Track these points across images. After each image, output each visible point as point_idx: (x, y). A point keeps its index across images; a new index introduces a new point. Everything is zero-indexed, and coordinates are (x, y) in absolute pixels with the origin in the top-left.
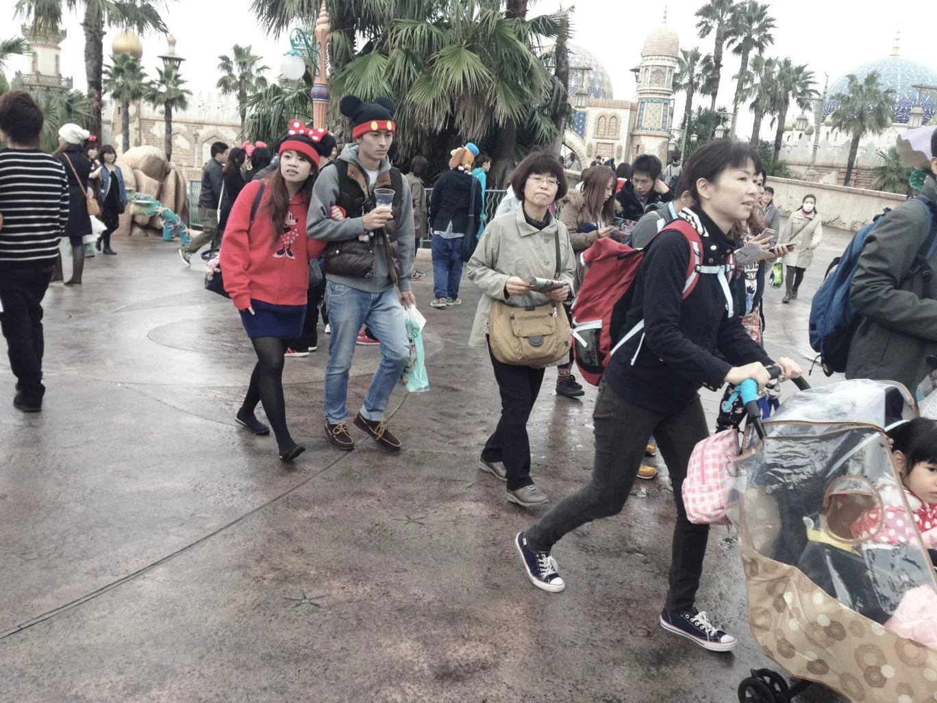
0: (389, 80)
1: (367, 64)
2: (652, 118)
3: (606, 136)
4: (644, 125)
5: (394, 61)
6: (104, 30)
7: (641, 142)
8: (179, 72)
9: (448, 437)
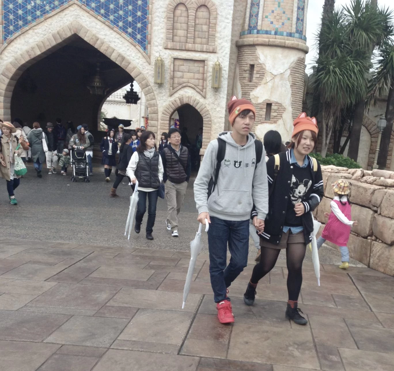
2: (278, 11)
3: (190, 46)
4: (262, 24)
7: (257, 58)
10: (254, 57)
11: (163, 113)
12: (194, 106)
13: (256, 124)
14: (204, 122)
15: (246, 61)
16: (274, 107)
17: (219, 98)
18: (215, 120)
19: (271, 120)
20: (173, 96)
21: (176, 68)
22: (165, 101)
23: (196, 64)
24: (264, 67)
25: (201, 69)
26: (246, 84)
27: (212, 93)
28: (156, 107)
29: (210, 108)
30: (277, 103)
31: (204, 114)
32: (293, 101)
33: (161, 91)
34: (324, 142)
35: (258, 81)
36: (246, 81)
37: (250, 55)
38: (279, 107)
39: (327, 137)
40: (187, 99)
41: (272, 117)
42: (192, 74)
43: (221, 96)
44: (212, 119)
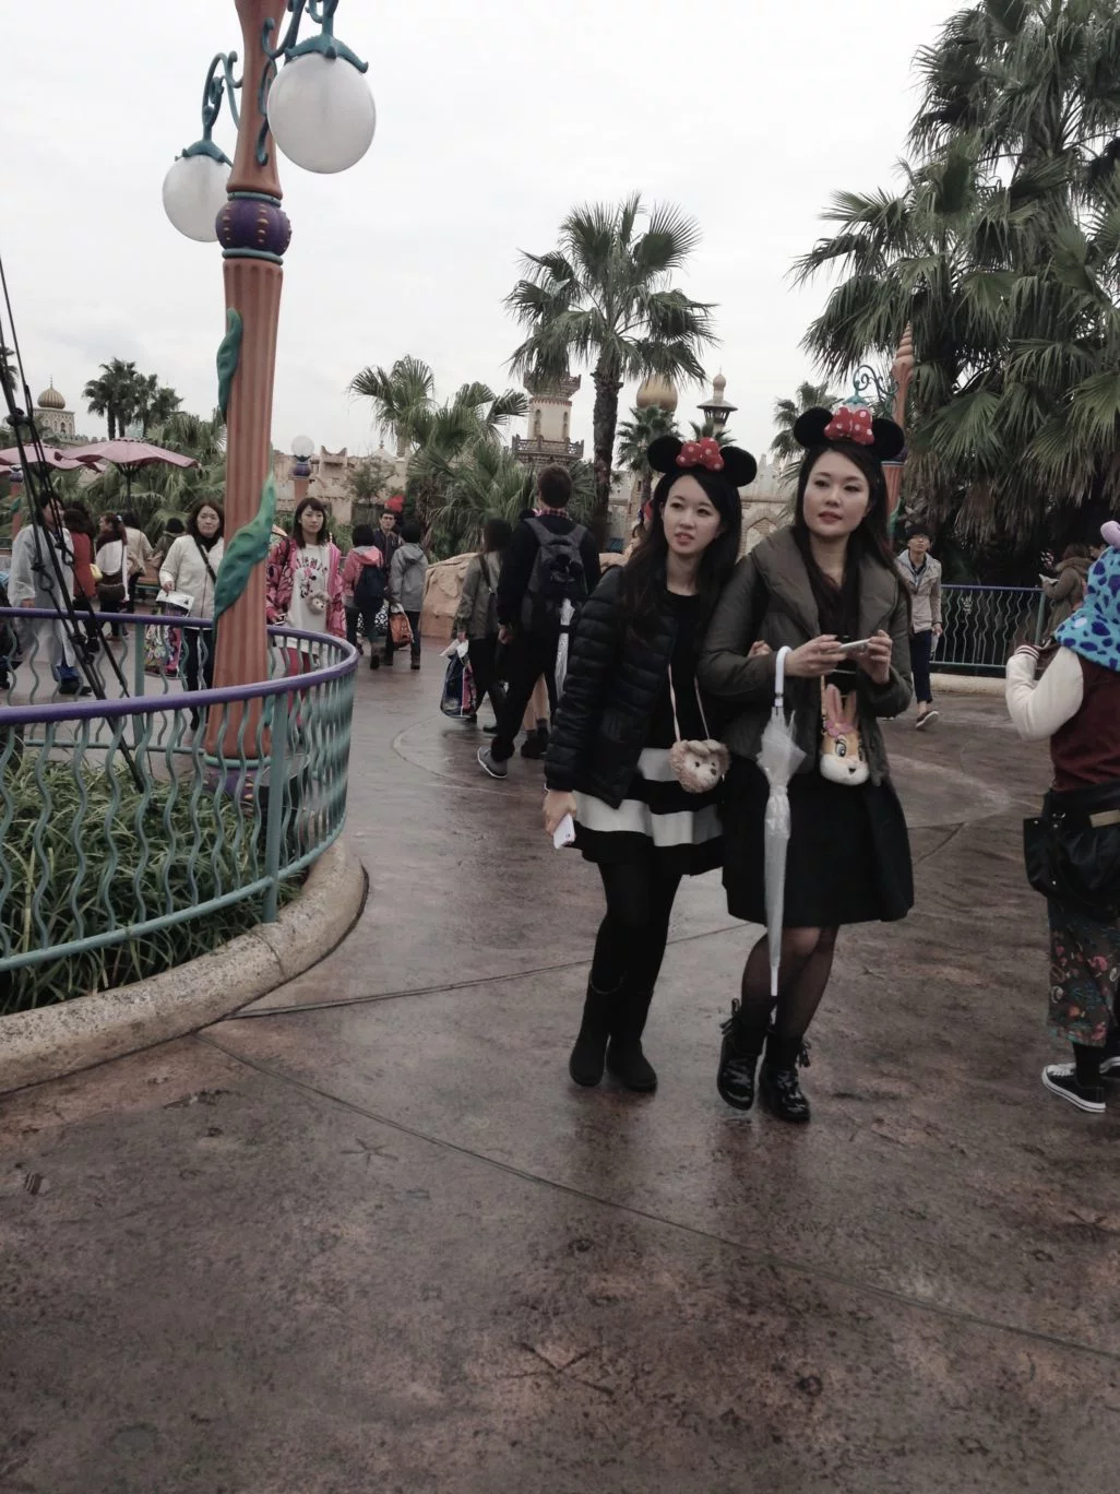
0: (1000, 430)
1: (968, 407)
5: (1009, 402)
6: (621, 380)
8: (725, 429)
9: (961, 904)
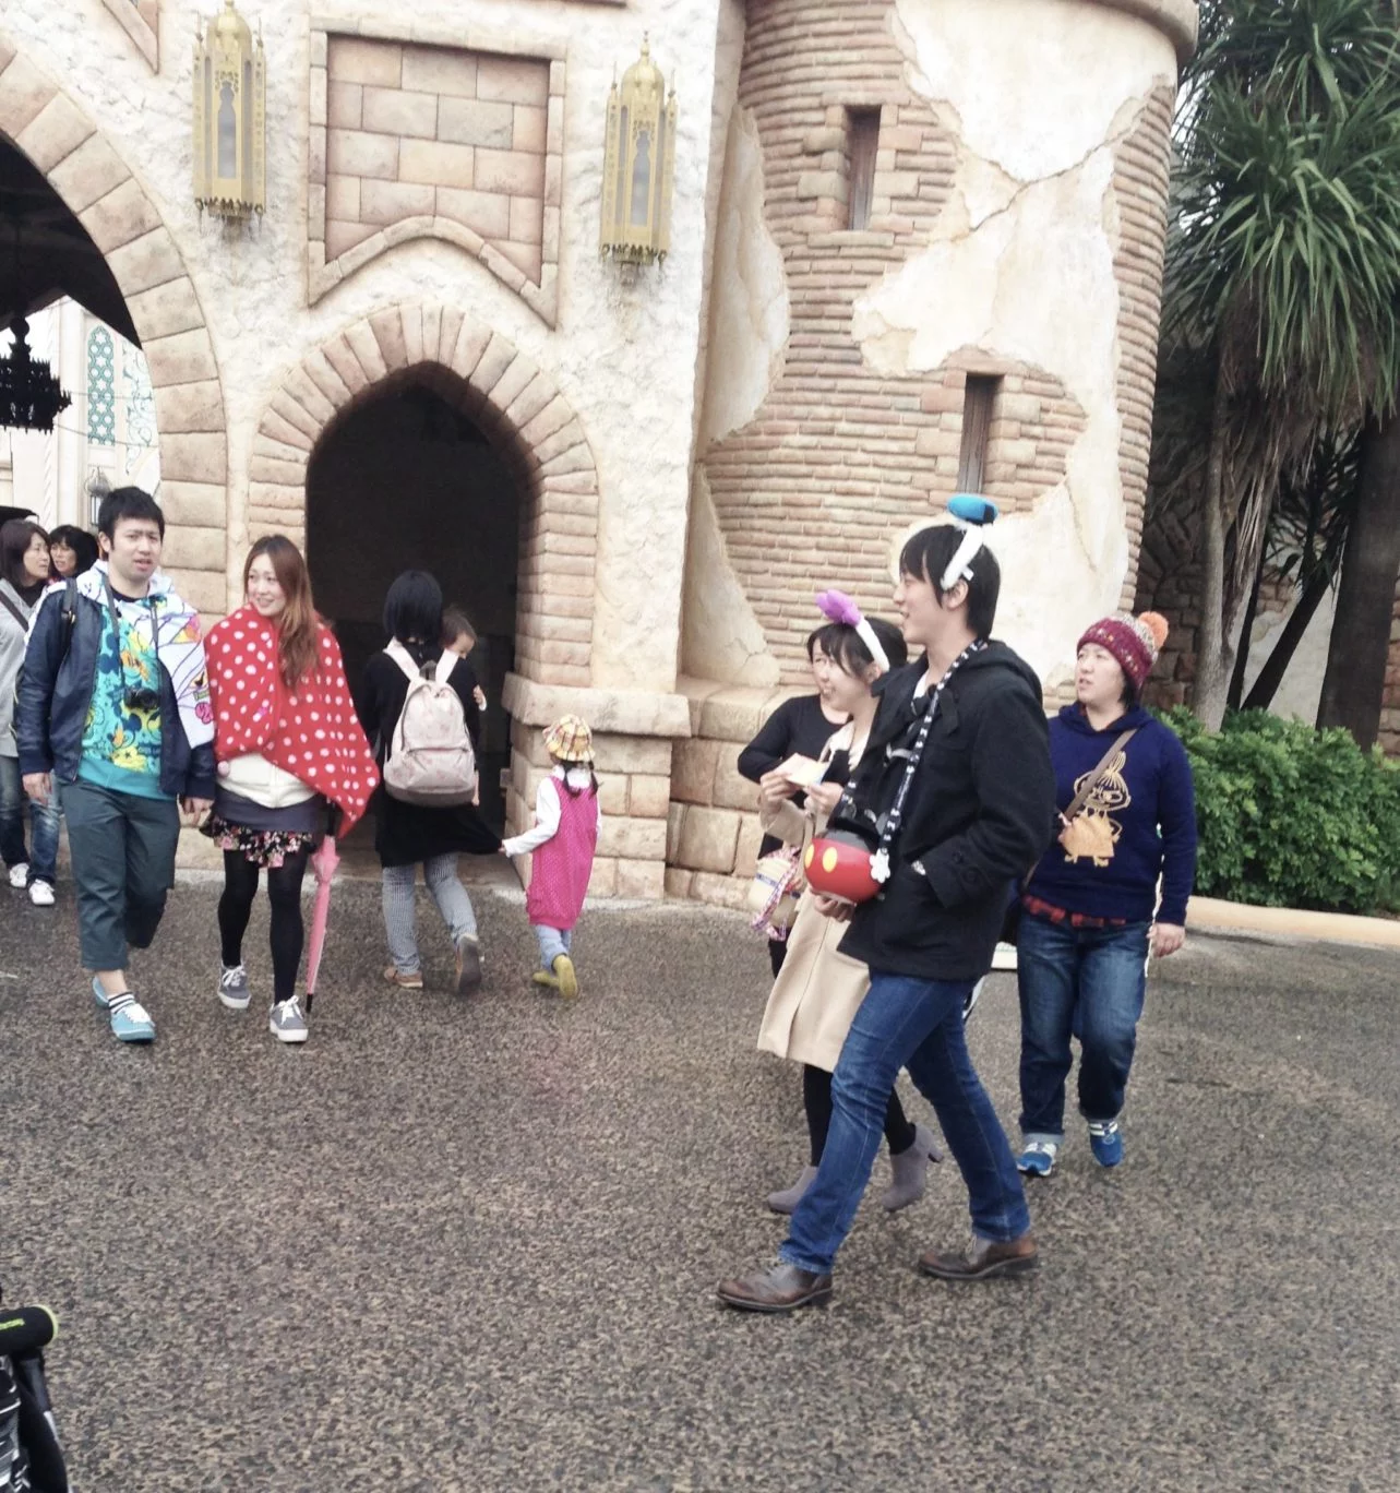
10: (878, 54)
11: (262, 429)
12: (479, 382)
13: (899, 518)
14: (547, 500)
15: (816, 86)
16: (1011, 401)
17: (647, 327)
18: (626, 488)
19: (997, 486)
20: (330, 307)
21: (348, 109)
22: (272, 344)
23: (490, 84)
24: (947, 120)
25: (525, 121)
26: (826, 239)
27: (606, 289)
28: (210, 387)
29: (590, 401)
30: (1033, 374)
31: (551, 445)
32: (1124, 367)
33: (242, 269)
34: (1216, 642)
35: (907, 221)
36: (821, 224)
37: (843, 41)
38: (1046, 402)
39: (1228, 611)
40: (432, 331)
41: (1000, 470)
42: (464, 154)
43: (665, 314)
44: (607, 475)
